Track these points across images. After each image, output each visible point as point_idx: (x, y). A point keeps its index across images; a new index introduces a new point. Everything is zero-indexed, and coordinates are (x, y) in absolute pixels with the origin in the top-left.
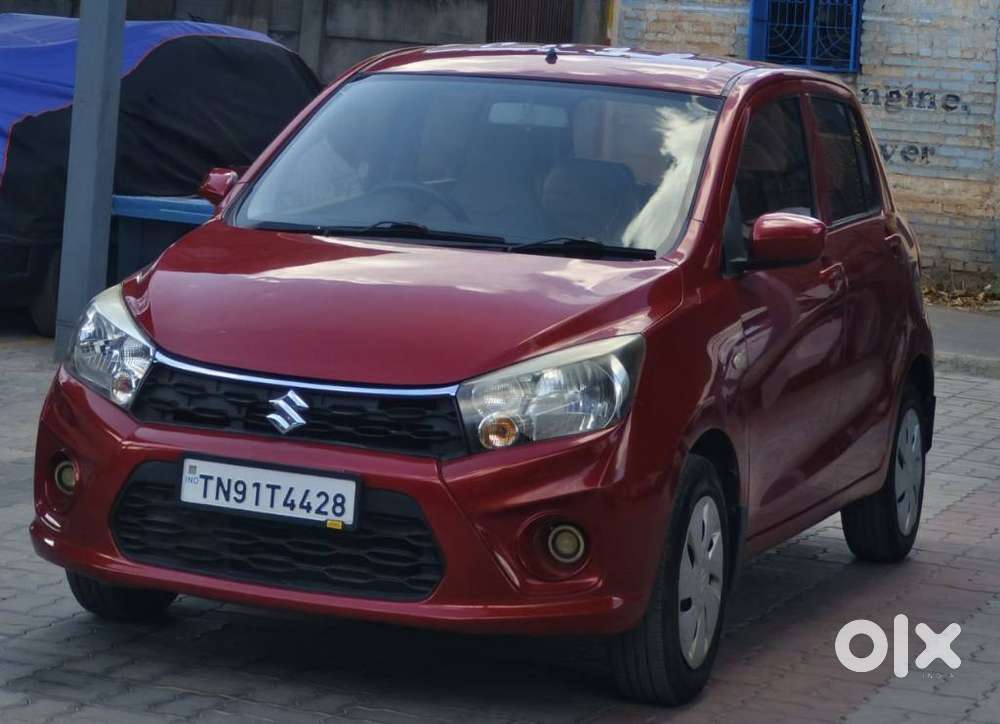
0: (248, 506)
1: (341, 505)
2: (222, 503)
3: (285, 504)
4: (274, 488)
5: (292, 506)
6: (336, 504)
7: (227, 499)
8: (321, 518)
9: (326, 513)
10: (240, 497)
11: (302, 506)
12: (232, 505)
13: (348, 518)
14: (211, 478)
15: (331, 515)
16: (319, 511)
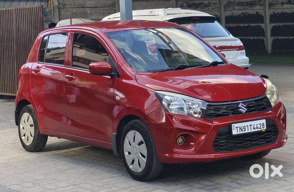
0: (247, 131)
1: (264, 125)
2: (241, 132)
3: (254, 129)
4: (251, 125)
5: (255, 129)
6: (263, 125)
7: (242, 131)
8: (260, 130)
9: (261, 128)
10: (244, 130)
11: (257, 128)
12: (243, 132)
13: (265, 128)
14: (238, 127)
15: (262, 129)
16: (260, 128)
